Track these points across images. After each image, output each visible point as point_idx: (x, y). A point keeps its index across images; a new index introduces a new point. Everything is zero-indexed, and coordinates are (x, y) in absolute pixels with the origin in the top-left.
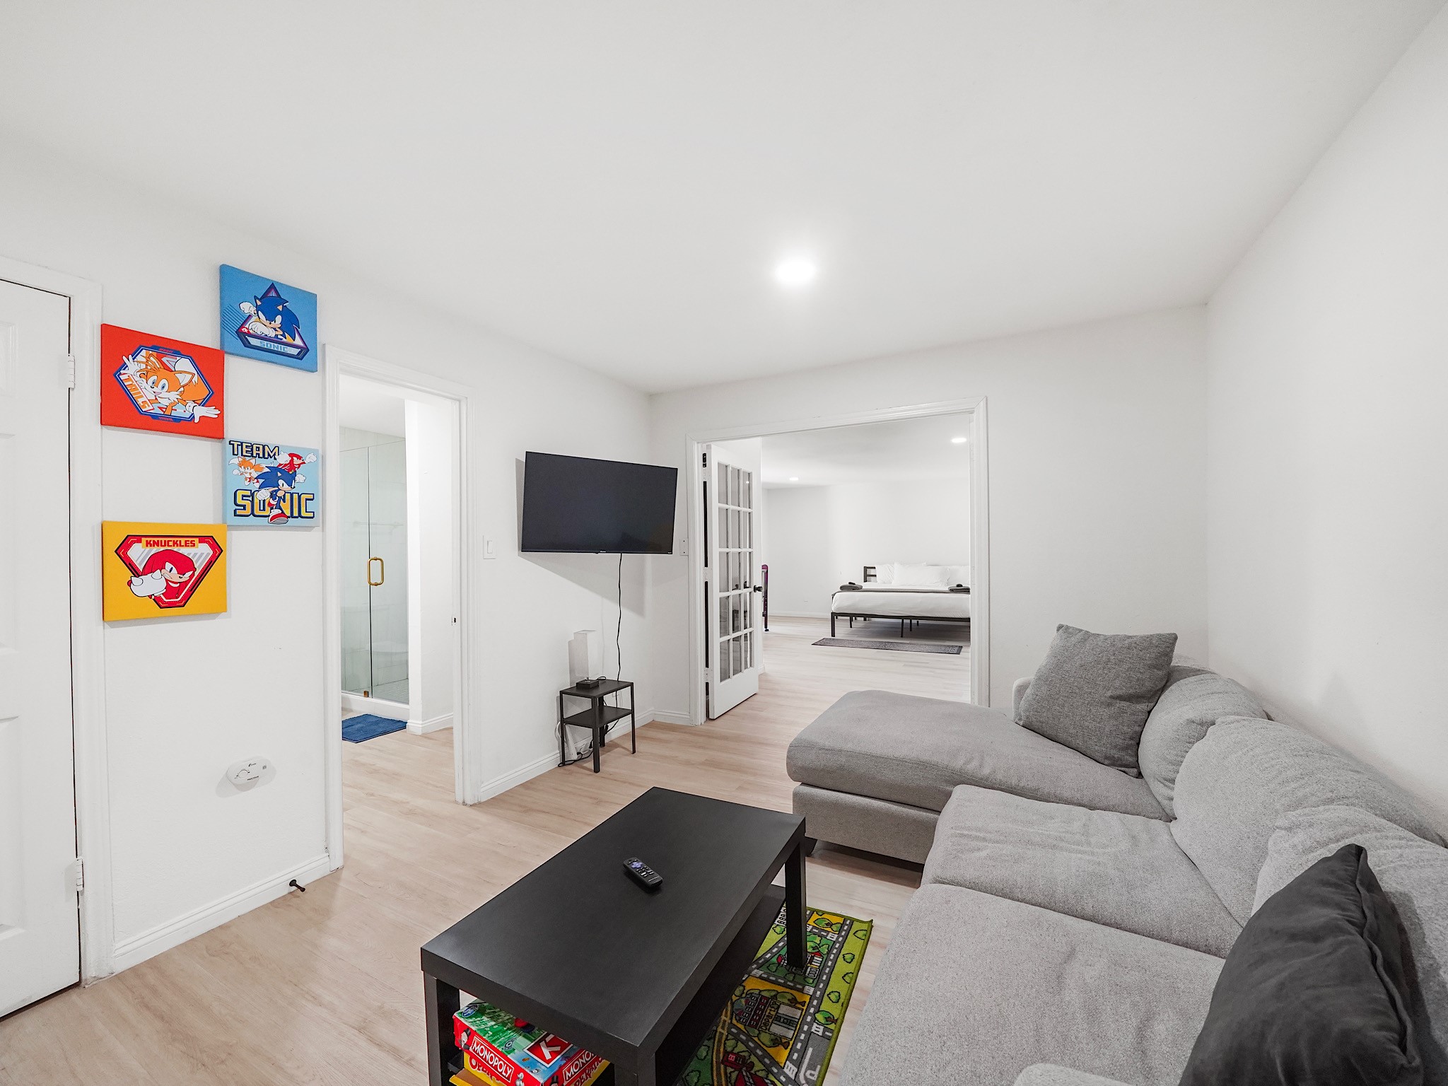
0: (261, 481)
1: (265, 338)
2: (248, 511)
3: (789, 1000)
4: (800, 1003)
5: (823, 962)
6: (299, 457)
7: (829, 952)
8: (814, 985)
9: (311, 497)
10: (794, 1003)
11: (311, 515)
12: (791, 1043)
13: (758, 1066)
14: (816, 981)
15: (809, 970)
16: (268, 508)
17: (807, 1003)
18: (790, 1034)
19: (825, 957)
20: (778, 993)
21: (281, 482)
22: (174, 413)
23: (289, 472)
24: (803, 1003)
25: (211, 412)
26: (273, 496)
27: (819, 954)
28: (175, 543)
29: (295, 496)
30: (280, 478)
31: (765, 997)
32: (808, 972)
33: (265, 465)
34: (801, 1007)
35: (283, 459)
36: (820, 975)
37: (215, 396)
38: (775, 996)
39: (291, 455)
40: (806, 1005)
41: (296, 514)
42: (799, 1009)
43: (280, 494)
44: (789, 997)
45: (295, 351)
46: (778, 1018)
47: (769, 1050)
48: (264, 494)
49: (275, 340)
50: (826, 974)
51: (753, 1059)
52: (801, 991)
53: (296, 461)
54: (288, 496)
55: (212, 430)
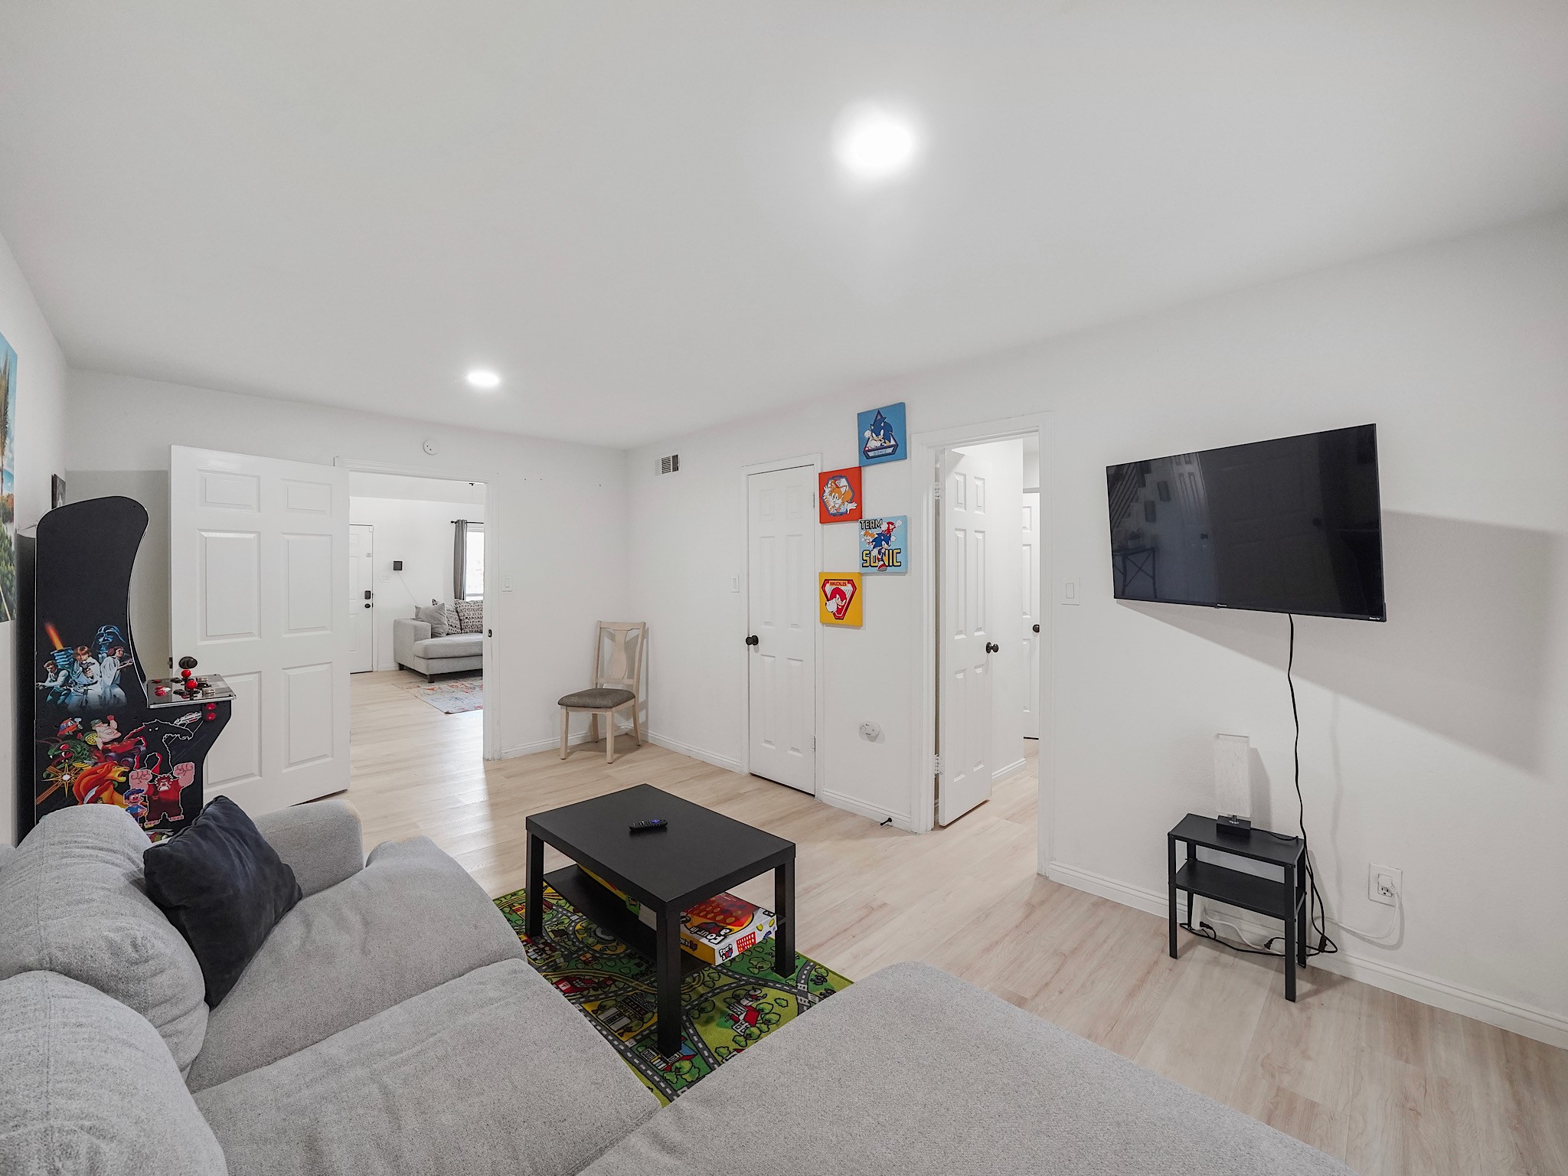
0: (874, 543)
1: (877, 449)
2: (868, 564)
3: (632, 1027)
4: (623, 1033)
5: (655, 1069)
6: (892, 524)
7: (665, 1080)
8: (634, 1049)
9: (899, 551)
10: (627, 1029)
11: (899, 564)
12: (594, 1016)
13: (592, 992)
14: (638, 1054)
15: (654, 1053)
16: (877, 561)
17: (621, 1038)
18: (602, 1017)
19: (661, 1073)
20: (644, 1023)
21: (883, 542)
22: (841, 511)
23: (886, 537)
24: (621, 1035)
25: (853, 506)
26: (879, 553)
27: (668, 1069)
28: (840, 584)
29: (891, 551)
30: (883, 540)
31: (647, 1012)
32: (651, 1051)
33: (875, 532)
34: (620, 1032)
35: (884, 527)
36: (640, 1057)
37: (857, 495)
38: (642, 1020)
39: (888, 523)
40: (619, 1036)
41: (891, 564)
42: (619, 1030)
43: (883, 551)
44: (634, 1029)
45: (890, 450)
46: (621, 1015)
47: (599, 1002)
48: (875, 552)
49: (882, 447)
50: (640, 1064)
51: (600, 992)
52: (633, 1038)
53: (891, 527)
54: (887, 551)
55: (856, 515)
